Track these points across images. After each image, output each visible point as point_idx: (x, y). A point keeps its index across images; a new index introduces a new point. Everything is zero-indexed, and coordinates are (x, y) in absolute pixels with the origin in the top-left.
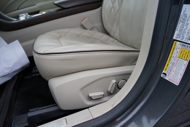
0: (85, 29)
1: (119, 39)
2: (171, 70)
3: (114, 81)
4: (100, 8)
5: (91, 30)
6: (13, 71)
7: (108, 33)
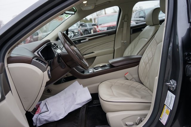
0: (128, 80)
1: (148, 87)
2: (163, 118)
3: (139, 118)
4: (138, 66)
5: (130, 80)
6: (83, 101)
7: (142, 83)
